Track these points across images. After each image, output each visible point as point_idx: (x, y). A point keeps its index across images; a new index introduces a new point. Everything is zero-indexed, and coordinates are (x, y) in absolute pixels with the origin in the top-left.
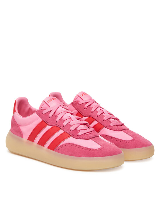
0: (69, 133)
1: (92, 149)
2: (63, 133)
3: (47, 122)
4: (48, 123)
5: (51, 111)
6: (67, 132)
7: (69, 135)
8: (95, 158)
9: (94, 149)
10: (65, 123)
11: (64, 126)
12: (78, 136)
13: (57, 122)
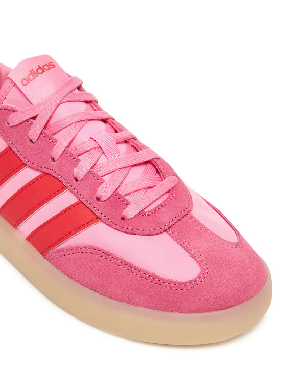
0: (93, 210)
1: (170, 282)
2: (74, 206)
3: (21, 157)
4: (25, 161)
5: (34, 118)
6: (87, 204)
7: (93, 217)
8: (178, 314)
9: (175, 283)
10: (81, 170)
11: (77, 180)
12: (123, 218)
13: (53, 160)
